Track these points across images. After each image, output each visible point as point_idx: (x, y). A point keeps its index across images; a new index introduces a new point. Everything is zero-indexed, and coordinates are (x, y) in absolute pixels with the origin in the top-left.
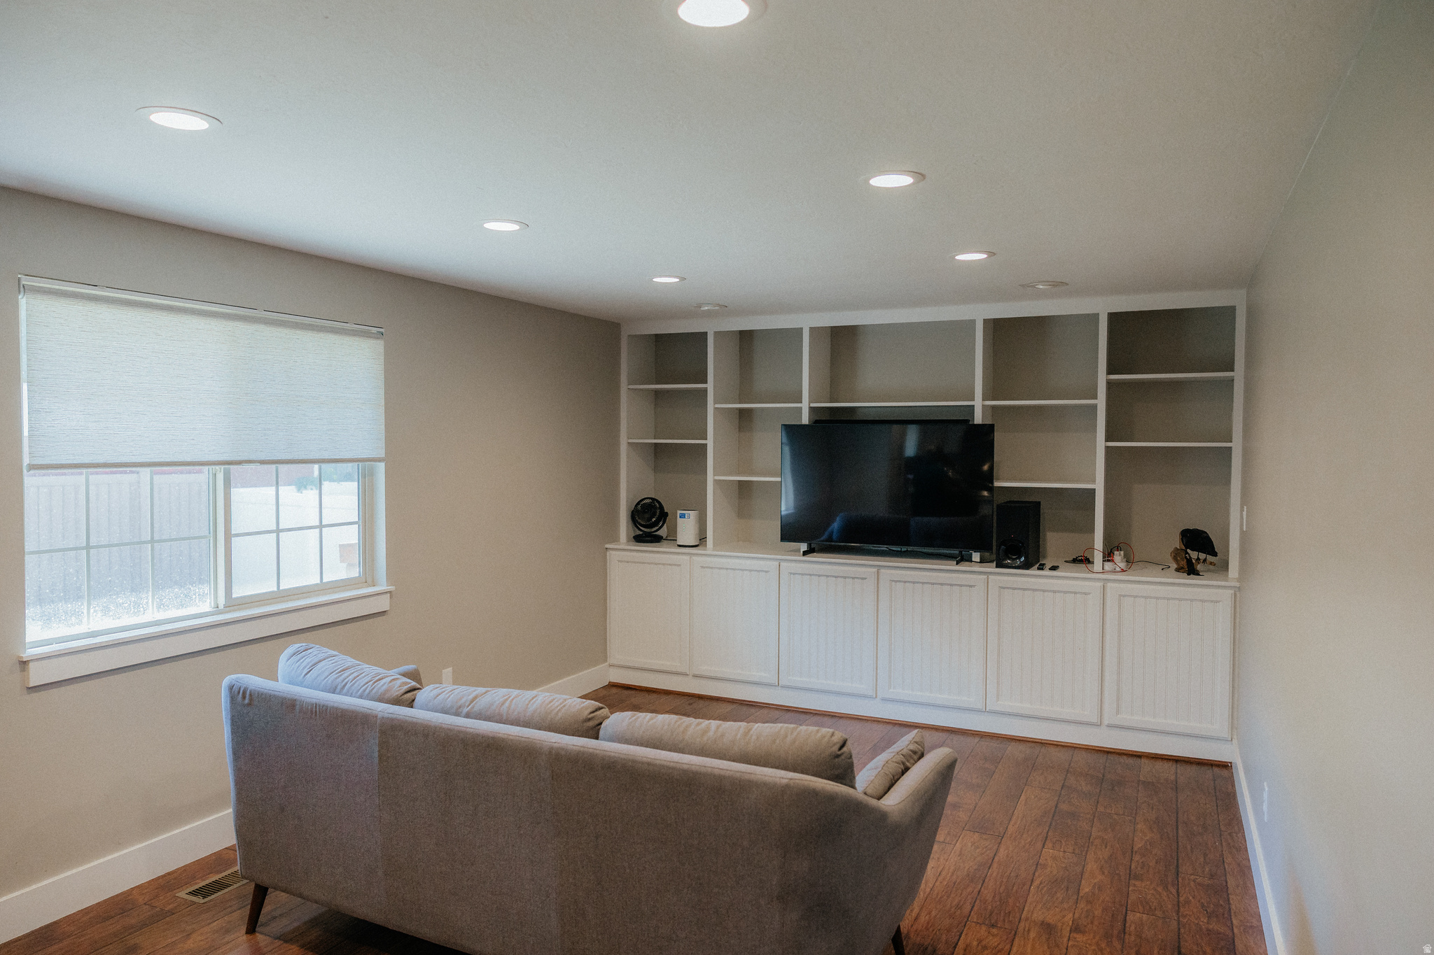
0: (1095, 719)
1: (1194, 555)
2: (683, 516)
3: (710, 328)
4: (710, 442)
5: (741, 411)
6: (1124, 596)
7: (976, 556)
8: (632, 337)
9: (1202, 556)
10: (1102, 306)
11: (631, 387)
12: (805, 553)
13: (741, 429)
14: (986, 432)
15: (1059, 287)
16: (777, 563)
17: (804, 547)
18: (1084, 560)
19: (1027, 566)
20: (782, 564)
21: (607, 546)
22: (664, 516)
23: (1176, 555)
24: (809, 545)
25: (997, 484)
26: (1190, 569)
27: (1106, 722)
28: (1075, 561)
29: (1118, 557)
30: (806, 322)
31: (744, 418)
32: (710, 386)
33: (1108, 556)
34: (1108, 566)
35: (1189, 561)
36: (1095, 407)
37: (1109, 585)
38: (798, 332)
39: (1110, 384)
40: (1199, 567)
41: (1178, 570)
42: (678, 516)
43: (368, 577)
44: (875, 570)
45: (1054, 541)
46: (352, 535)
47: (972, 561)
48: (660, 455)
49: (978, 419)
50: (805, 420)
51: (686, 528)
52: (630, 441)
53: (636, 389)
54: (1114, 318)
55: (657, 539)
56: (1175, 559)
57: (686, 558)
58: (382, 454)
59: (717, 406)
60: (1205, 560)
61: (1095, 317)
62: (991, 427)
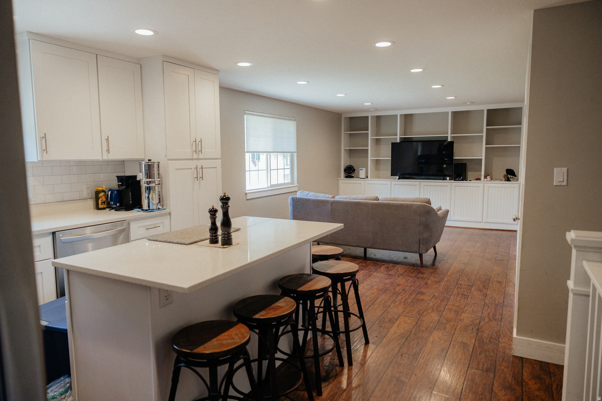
0: (481, 221)
1: (509, 176)
2: (361, 170)
3: (370, 115)
4: (369, 148)
5: (376, 139)
6: (489, 187)
7: (448, 178)
8: (345, 118)
9: (512, 176)
10: (485, 108)
11: (345, 132)
12: (398, 179)
13: (376, 144)
14: (452, 143)
15: (473, 103)
16: (390, 182)
17: (397, 177)
18: (479, 179)
19: (462, 180)
20: (392, 182)
21: (339, 179)
22: (354, 170)
23: (504, 176)
24: (399, 177)
25: (454, 158)
26: (508, 180)
27: (484, 221)
28: (476, 179)
29: (488, 177)
30: (399, 113)
31: (378, 141)
32: (369, 132)
33: (485, 177)
34: (485, 180)
35: (508, 178)
36: (482, 136)
37: (486, 184)
38: (396, 116)
39: (487, 129)
40: (511, 179)
41: (505, 181)
42: (360, 170)
43: (292, 183)
44: (419, 183)
45: (470, 174)
46: (288, 172)
47: (447, 180)
48: (351, 152)
49: (449, 140)
50: (398, 141)
51: (362, 174)
52: (344, 148)
53: (347, 133)
54: (488, 111)
55: (352, 177)
56: (504, 177)
57: (363, 181)
58: (296, 151)
59: (371, 138)
60: (512, 177)
61: (483, 110)
62: (453, 142)
